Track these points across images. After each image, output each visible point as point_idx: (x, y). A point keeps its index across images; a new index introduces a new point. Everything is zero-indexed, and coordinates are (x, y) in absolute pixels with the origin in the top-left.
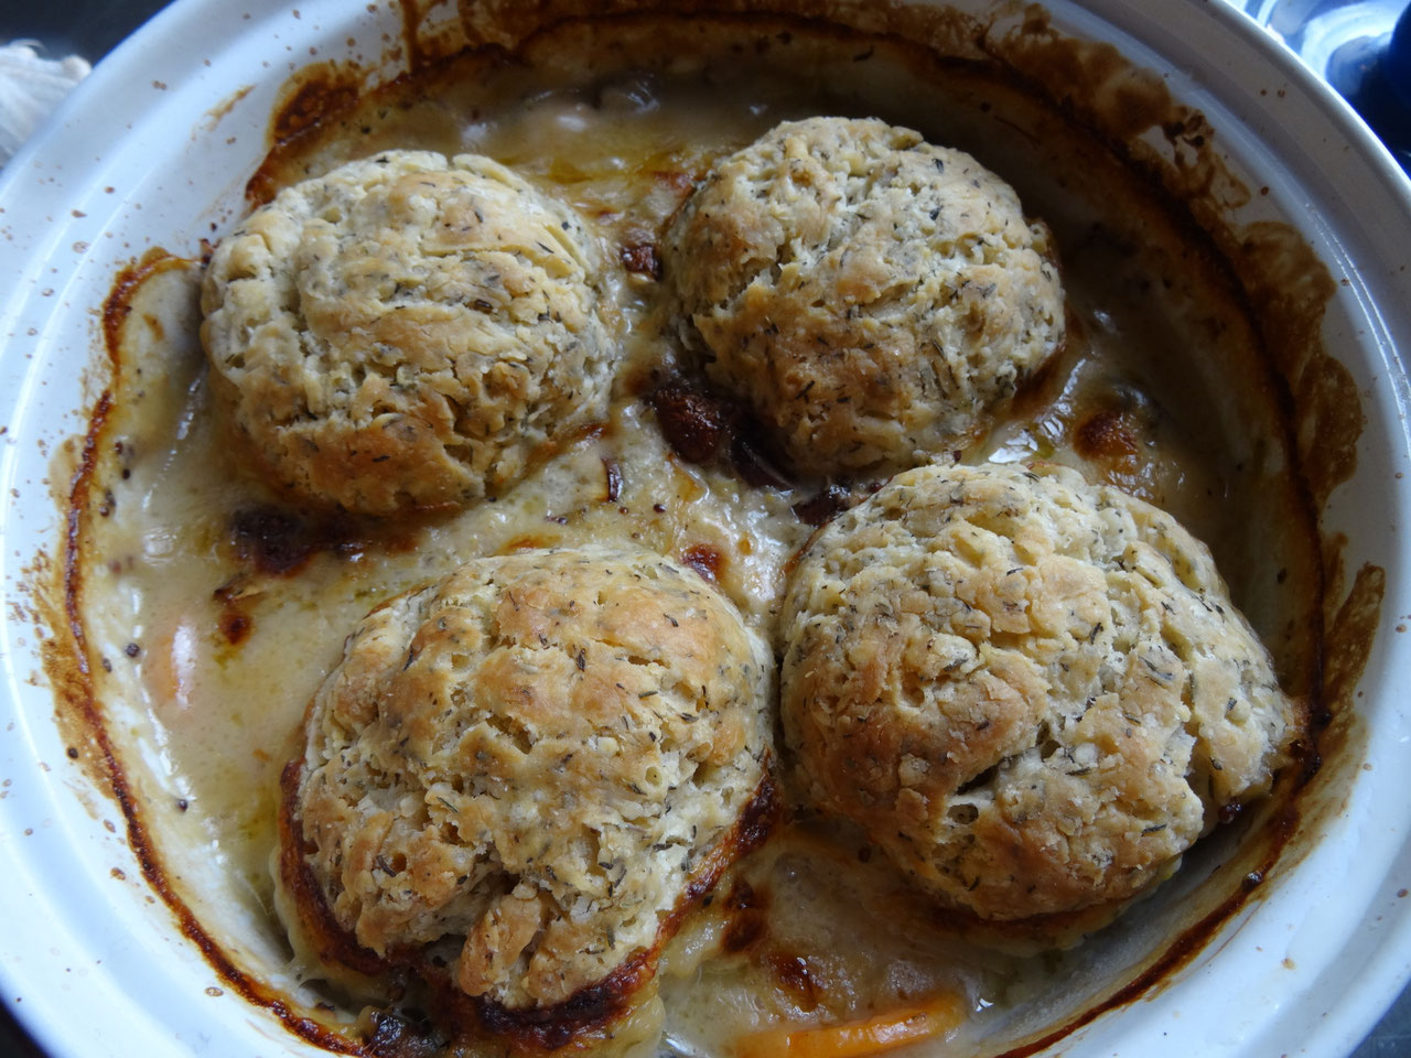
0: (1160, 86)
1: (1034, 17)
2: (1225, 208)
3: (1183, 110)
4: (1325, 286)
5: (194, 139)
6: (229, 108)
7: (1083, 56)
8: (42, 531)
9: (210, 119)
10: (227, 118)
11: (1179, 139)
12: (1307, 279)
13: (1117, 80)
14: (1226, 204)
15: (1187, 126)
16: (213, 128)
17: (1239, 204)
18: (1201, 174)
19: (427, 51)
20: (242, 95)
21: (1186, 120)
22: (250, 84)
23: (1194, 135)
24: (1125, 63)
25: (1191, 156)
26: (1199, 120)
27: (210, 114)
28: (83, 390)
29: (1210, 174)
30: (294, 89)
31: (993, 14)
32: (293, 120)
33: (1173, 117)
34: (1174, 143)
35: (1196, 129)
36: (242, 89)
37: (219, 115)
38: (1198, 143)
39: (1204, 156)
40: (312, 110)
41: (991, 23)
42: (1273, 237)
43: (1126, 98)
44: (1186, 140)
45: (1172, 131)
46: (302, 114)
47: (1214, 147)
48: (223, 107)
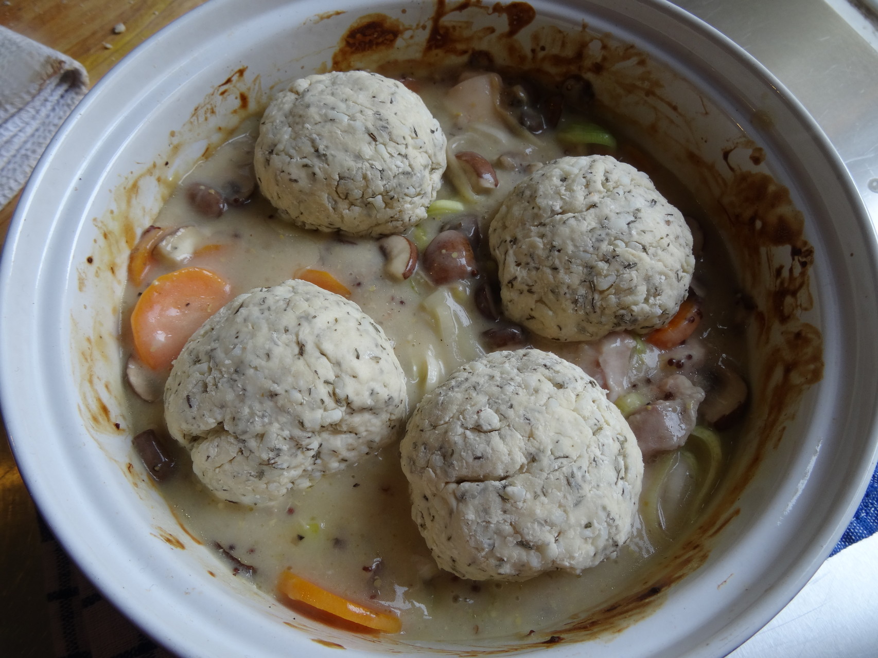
0: (801, 223)
1: (757, 155)
2: (799, 308)
3: (805, 243)
4: (816, 376)
5: (304, 24)
6: (329, 17)
7: (772, 188)
8: (138, 163)
9: (317, 18)
10: (326, 21)
11: (796, 258)
12: (812, 367)
13: (783, 210)
14: (801, 305)
15: (802, 254)
16: (316, 23)
17: (806, 309)
18: (797, 283)
19: (442, 32)
20: (338, 13)
21: (804, 249)
22: (344, 11)
23: (804, 260)
24: (790, 202)
25: (798, 270)
26: (810, 252)
27: (318, 15)
28: (193, 113)
29: (801, 285)
30: (366, 21)
31: (737, 143)
32: (359, 36)
33: (799, 244)
34: (793, 259)
35: (806, 257)
36: (339, 11)
37: (322, 18)
38: (804, 265)
39: (803, 274)
40: (370, 35)
41: (735, 148)
42: (810, 336)
43: (782, 222)
44: (799, 261)
45: (796, 252)
46: (364, 35)
47: (810, 271)
48: (326, 15)
